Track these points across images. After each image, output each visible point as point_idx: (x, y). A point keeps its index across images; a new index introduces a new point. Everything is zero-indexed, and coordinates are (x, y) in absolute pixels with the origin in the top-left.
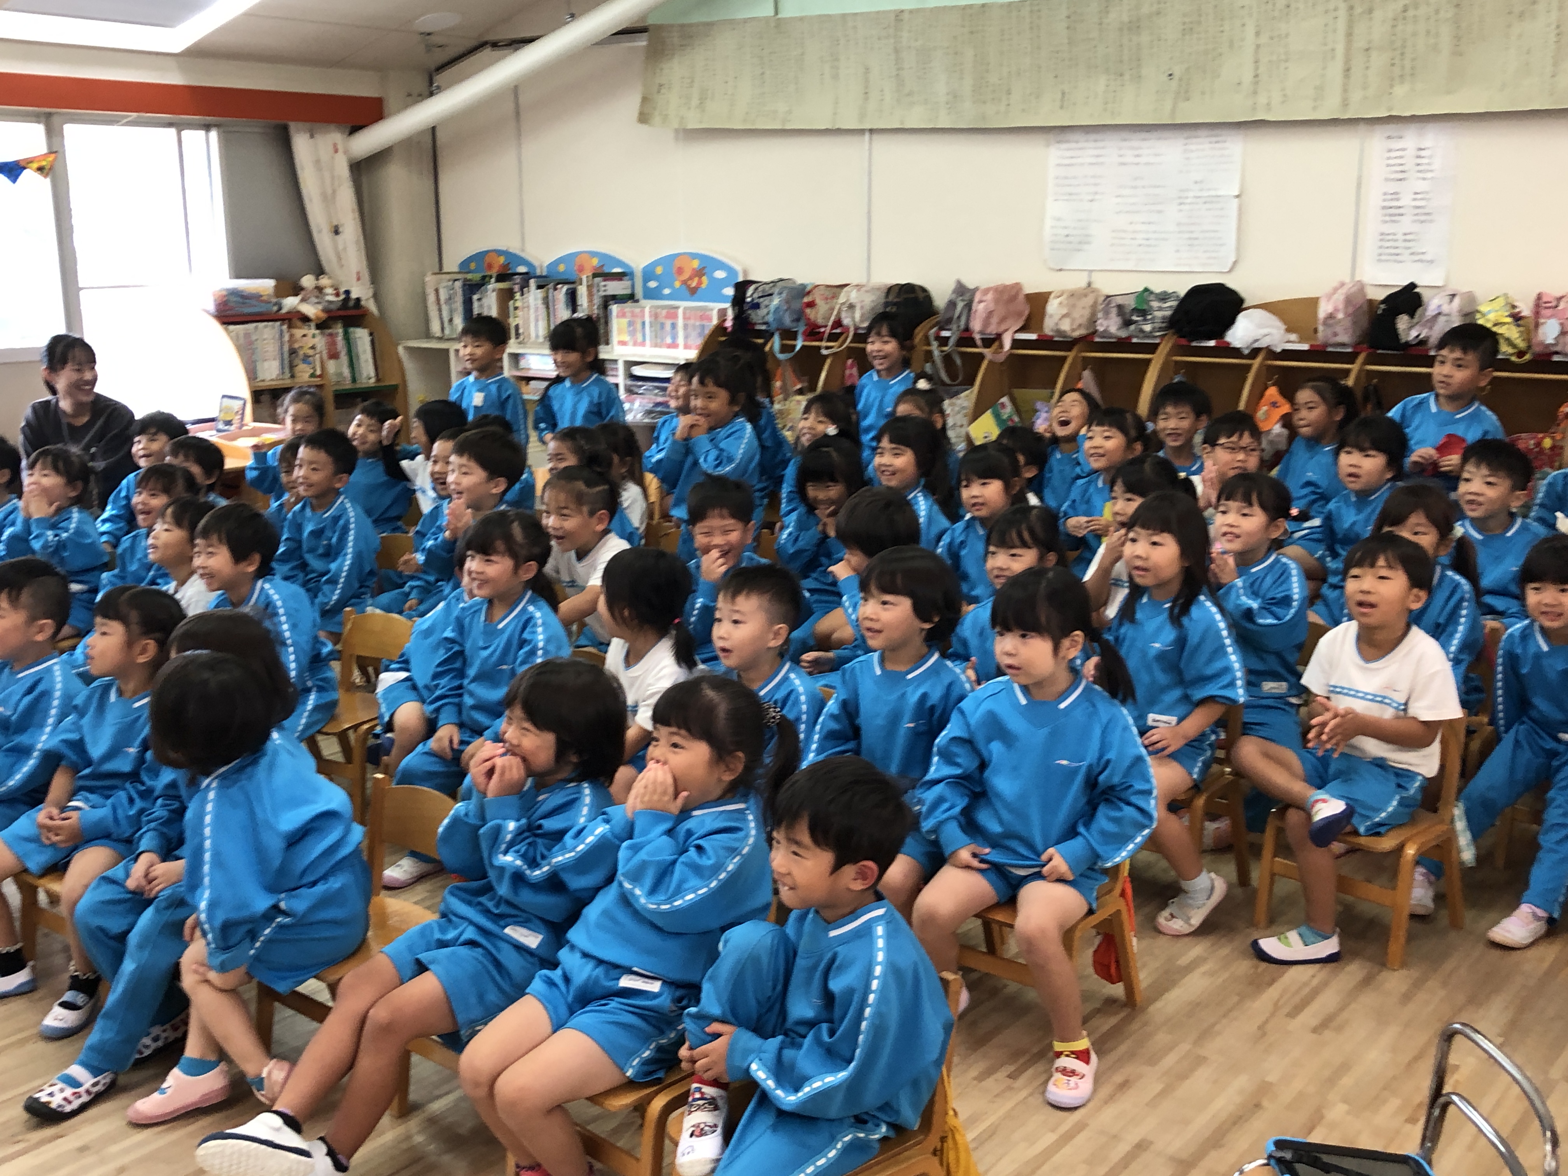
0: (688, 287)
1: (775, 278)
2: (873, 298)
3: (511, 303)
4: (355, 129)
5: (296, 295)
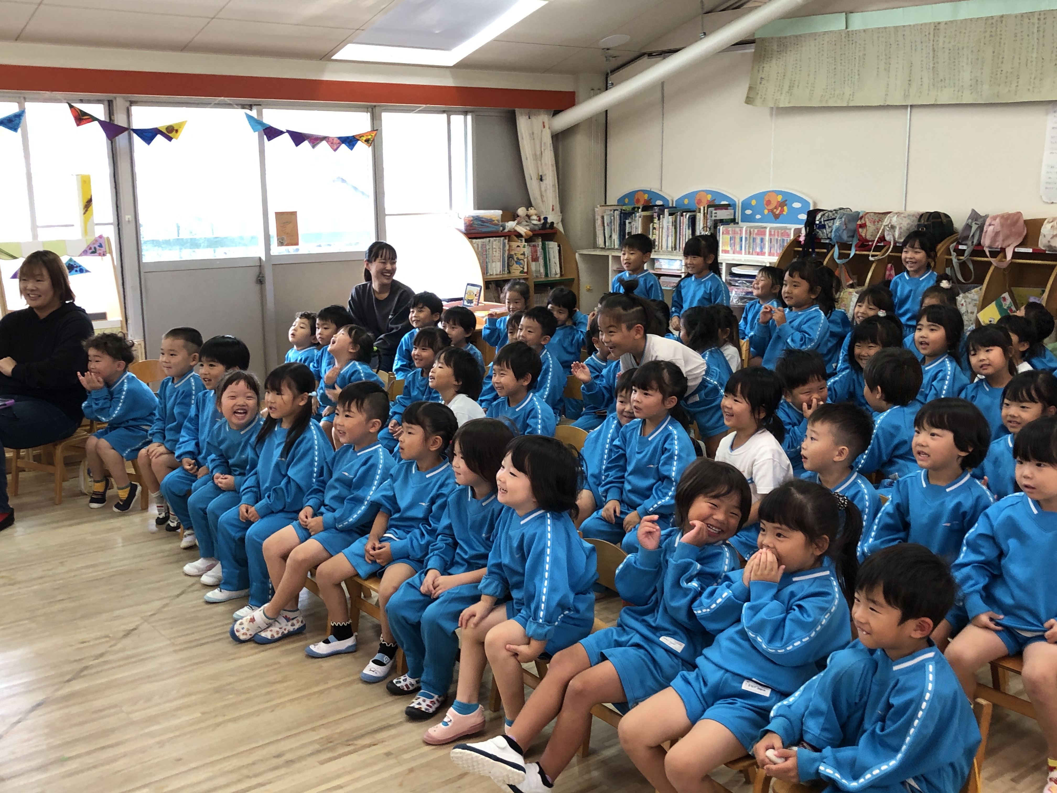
0: (774, 214)
1: (837, 207)
2: (908, 221)
3: (651, 225)
4: (556, 113)
5: (514, 220)
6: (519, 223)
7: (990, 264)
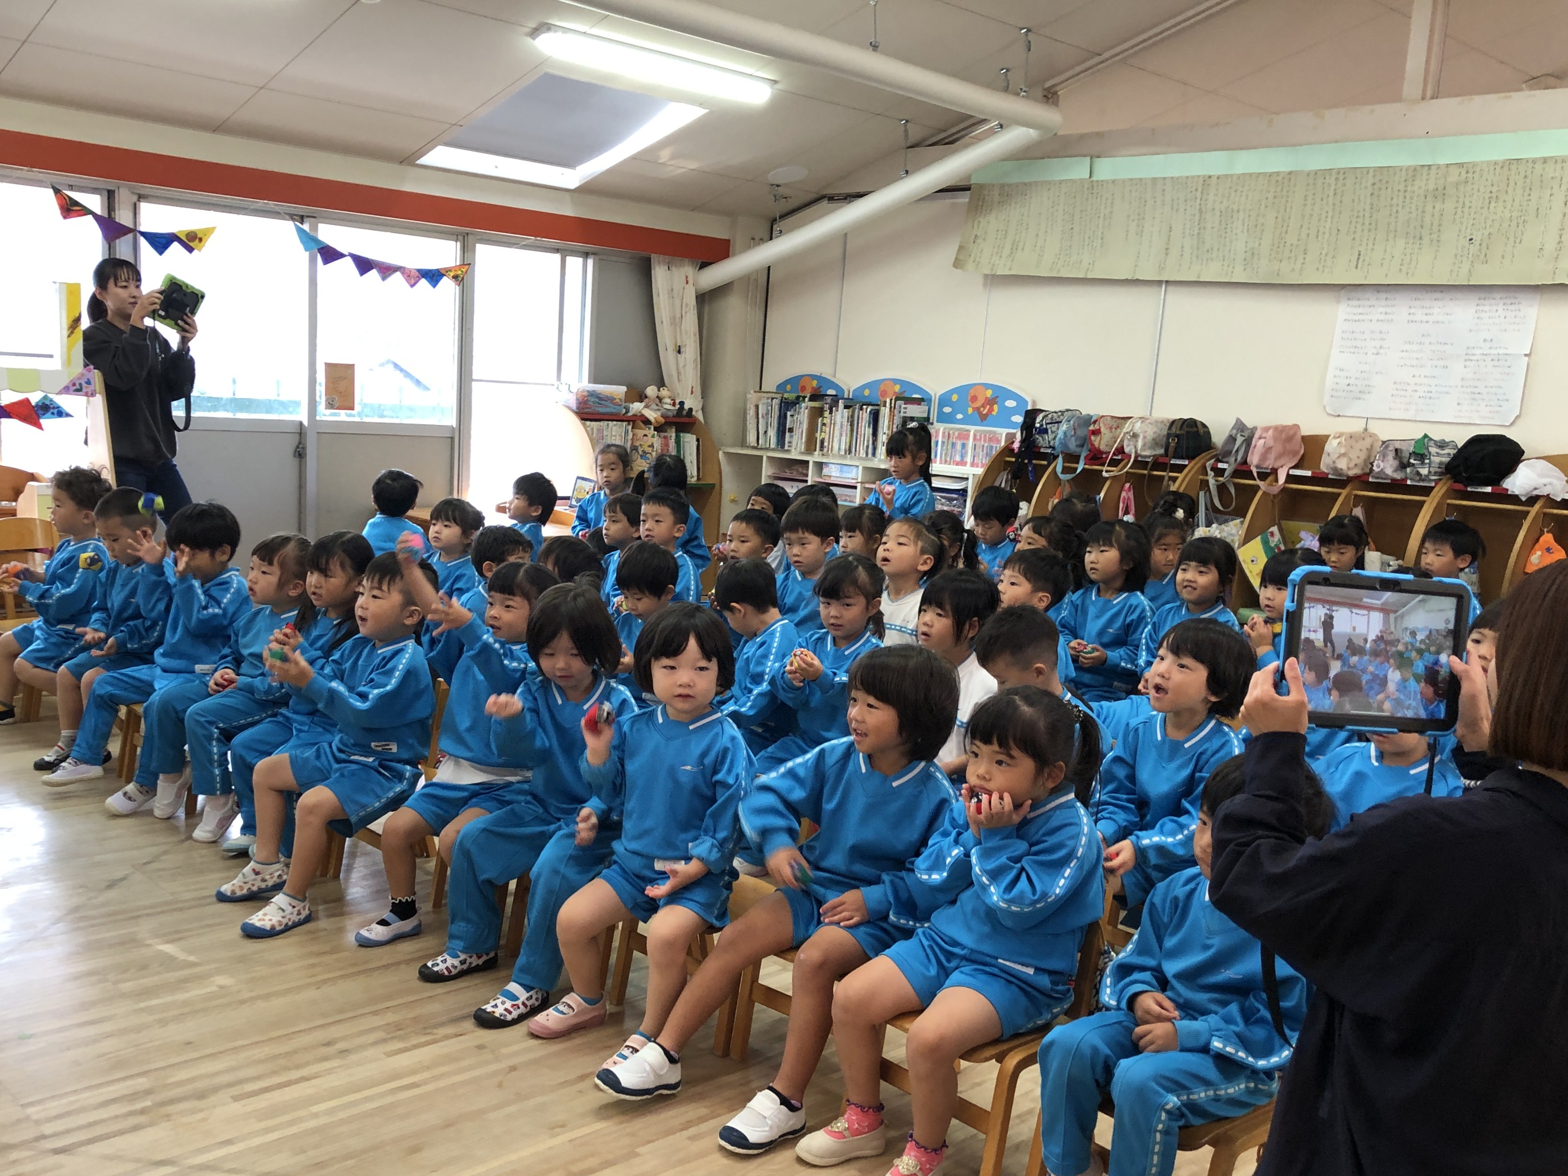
0: (980, 413)
1: (1063, 408)
2: (1155, 429)
3: (821, 419)
4: (704, 265)
5: (641, 402)
6: (647, 406)
7: (1258, 488)
